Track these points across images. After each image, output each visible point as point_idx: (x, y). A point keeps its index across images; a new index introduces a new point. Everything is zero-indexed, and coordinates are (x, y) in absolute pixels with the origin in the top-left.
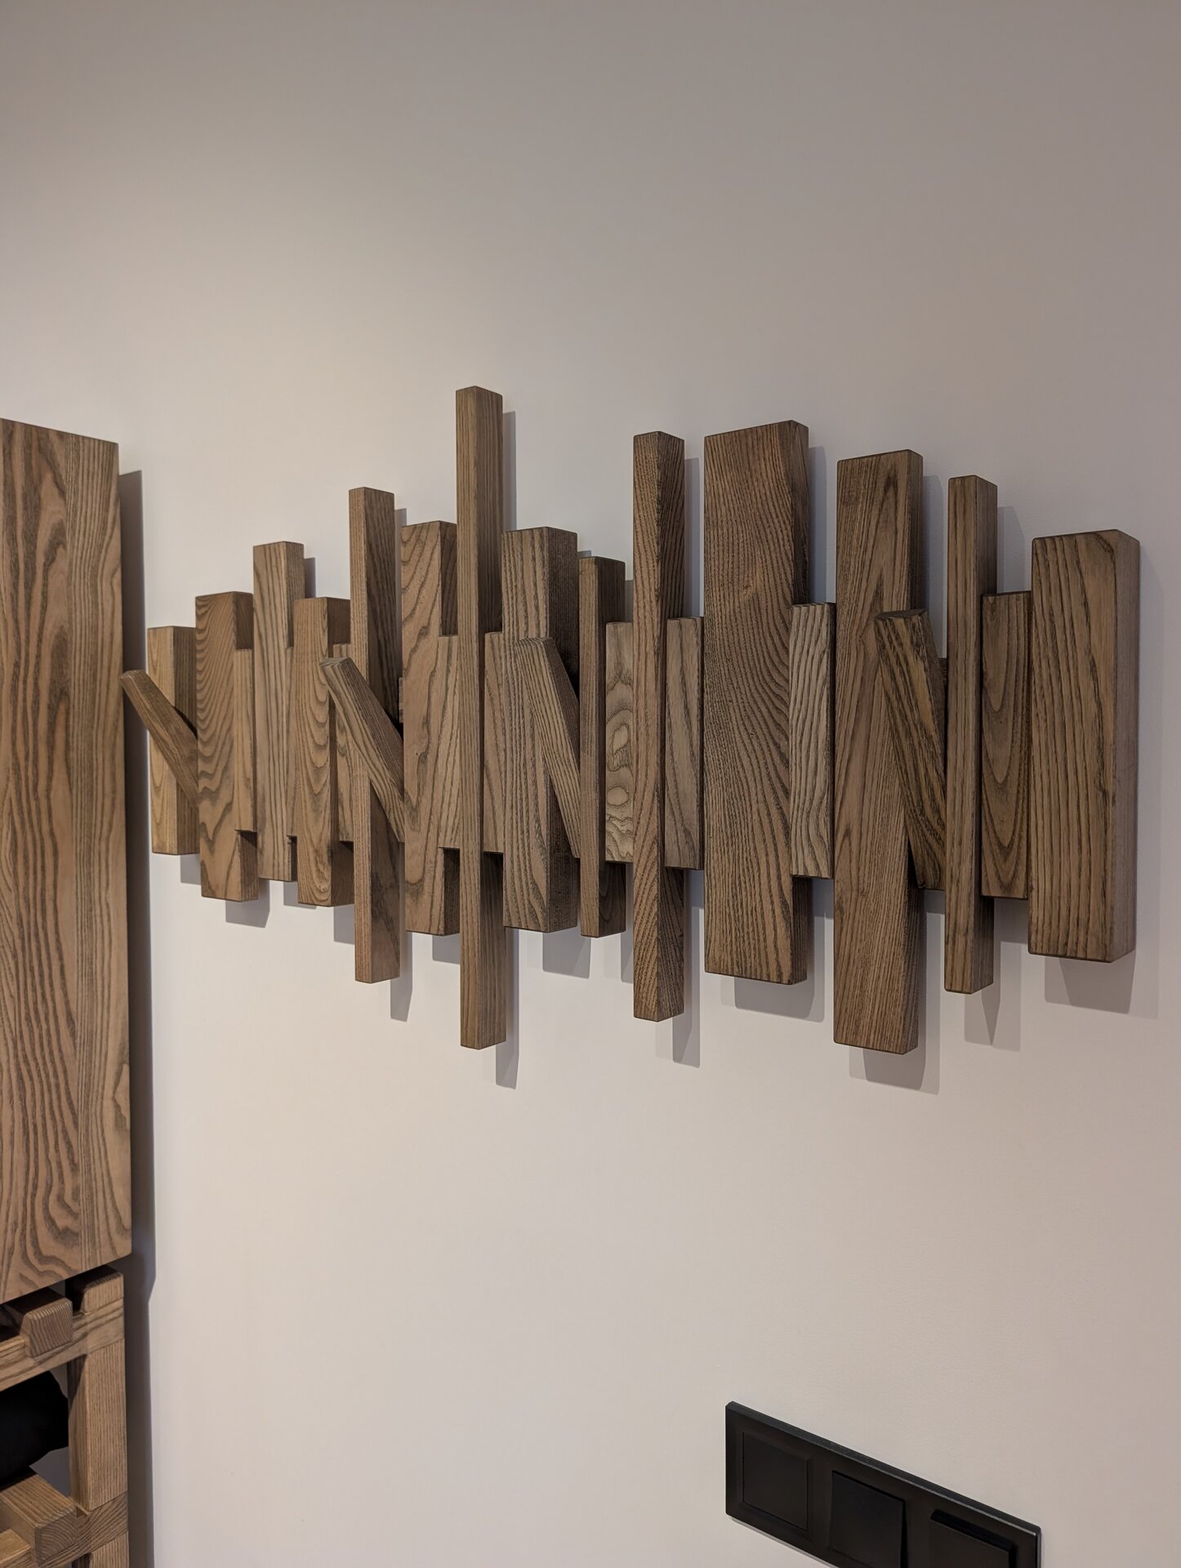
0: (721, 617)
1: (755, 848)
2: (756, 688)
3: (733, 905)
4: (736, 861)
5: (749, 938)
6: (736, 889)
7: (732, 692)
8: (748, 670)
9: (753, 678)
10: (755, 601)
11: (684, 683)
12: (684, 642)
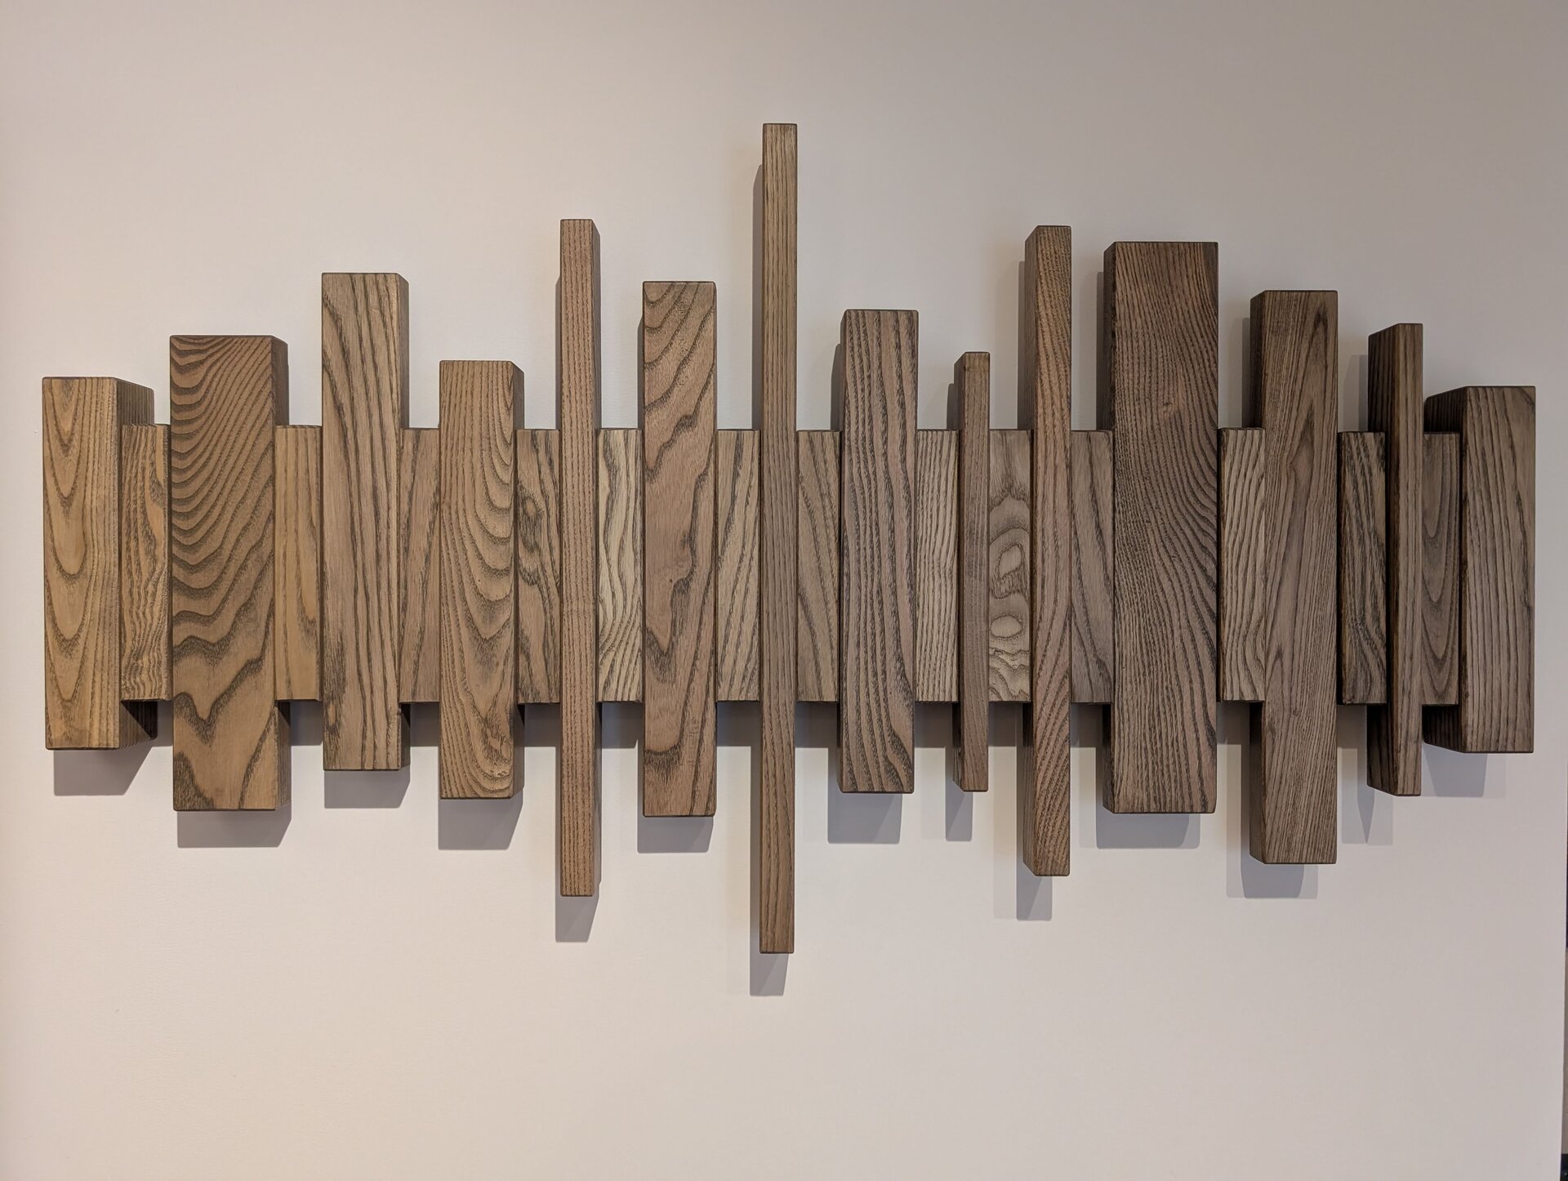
0: (1137, 433)
1: (1177, 676)
2: (1179, 509)
3: (1150, 738)
4: (1154, 691)
5: (1169, 771)
6: (1154, 721)
7: (1150, 513)
8: (1169, 490)
9: (1175, 499)
10: (1177, 420)
11: (1095, 501)
12: (1095, 457)
